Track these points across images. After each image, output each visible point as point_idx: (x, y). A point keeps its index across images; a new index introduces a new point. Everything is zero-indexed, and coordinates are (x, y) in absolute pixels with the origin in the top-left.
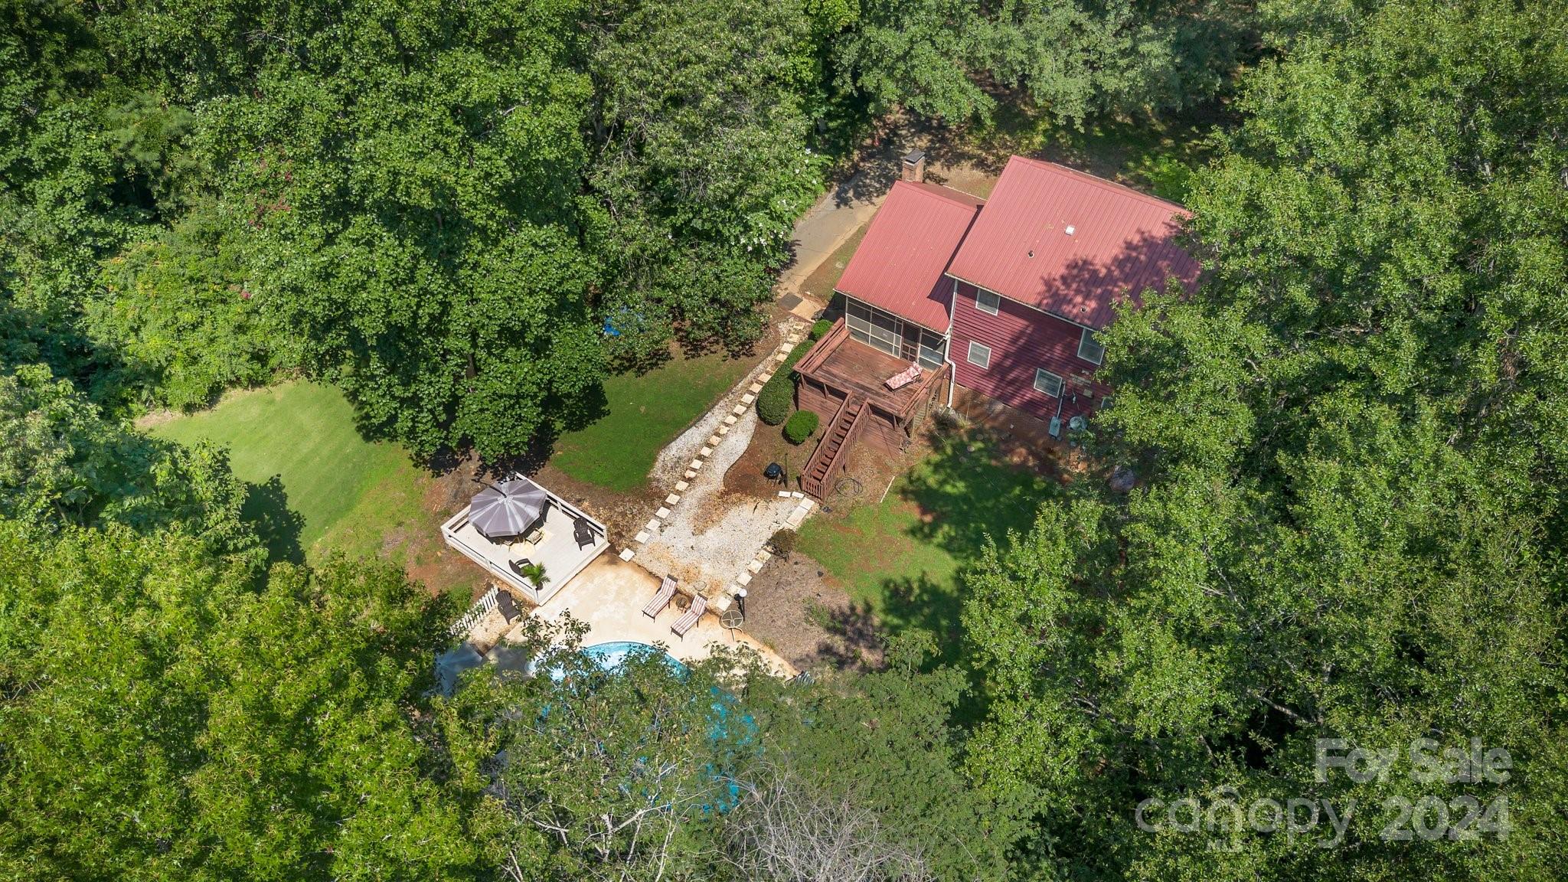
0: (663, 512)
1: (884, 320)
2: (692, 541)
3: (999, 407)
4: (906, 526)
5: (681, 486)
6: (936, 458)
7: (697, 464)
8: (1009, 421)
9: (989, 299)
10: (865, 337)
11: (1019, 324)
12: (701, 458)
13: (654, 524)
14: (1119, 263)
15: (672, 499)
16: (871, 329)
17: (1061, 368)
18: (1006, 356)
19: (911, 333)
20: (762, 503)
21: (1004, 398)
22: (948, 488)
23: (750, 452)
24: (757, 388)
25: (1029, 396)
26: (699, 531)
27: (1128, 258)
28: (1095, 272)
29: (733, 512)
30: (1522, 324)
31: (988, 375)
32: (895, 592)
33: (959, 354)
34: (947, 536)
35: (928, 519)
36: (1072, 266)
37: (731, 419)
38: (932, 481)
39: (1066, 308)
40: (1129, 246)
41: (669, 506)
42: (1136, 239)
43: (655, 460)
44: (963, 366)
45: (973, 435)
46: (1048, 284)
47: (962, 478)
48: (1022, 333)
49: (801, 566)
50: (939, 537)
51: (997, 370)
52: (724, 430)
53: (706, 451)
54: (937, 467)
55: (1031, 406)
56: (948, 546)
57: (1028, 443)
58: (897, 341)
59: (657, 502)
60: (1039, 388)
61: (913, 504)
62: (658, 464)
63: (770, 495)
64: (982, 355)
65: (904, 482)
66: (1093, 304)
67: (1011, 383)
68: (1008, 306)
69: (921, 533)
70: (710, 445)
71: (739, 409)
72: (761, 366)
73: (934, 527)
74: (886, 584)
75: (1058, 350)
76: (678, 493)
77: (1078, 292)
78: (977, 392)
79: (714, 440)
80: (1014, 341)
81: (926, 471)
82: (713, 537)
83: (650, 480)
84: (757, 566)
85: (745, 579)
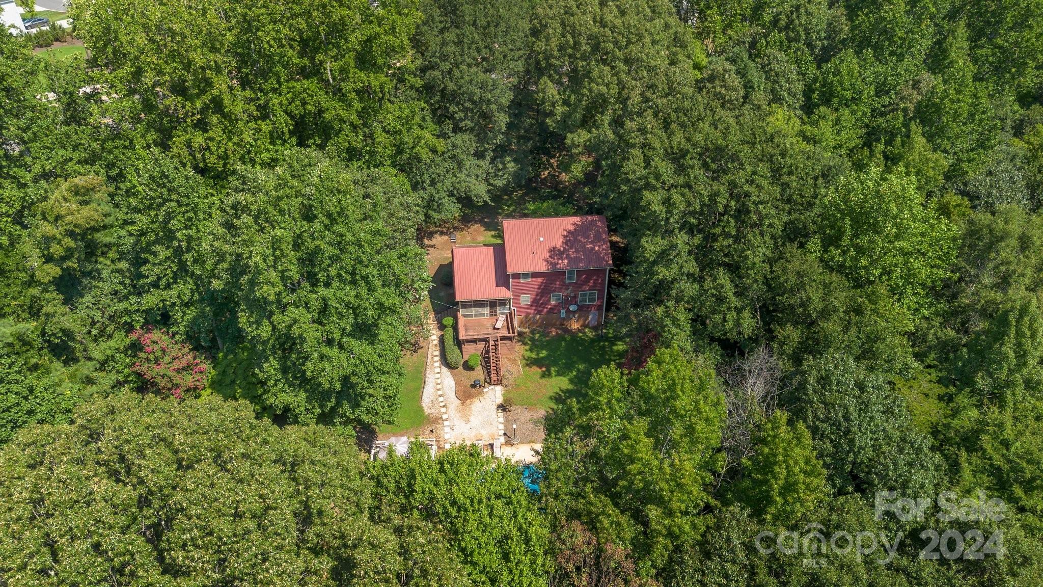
0: (446, 423)
1: (479, 304)
2: (468, 426)
3: (538, 317)
4: (539, 376)
5: (443, 410)
6: (527, 347)
7: (441, 399)
8: (543, 321)
9: (526, 275)
10: (471, 316)
11: (540, 280)
12: (440, 396)
13: (447, 429)
14: (566, 243)
15: (445, 417)
16: (473, 311)
17: (560, 290)
18: (537, 294)
19: (493, 304)
20: (481, 398)
21: (539, 313)
22: (541, 355)
23: (458, 383)
24: (437, 359)
25: (549, 307)
26: (468, 421)
27: (567, 241)
28: (559, 250)
29: (473, 407)
30: (757, 205)
31: (531, 306)
32: (556, 399)
33: (517, 303)
34: (555, 371)
35: (544, 369)
36: (550, 251)
37: (438, 376)
38: (533, 355)
39: (558, 266)
40: (564, 236)
41: (446, 420)
42: (565, 233)
43: (422, 407)
44: (520, 308)
45: (533, 332)
46: (546, 261)
47: (542, 349)
48: (542, 283)
49: (516, 410)
50: (554, 374)
51: (535, 302)
52: (439, 381)
53: (440, 393)
54: (531, 350)
55: (551, 310)
56: (559, 374)
57: (554, 325)
58: (486, 310)
59: (440, 421)
60: (553, 302)
61: (534, 367)
62: (425, 408)
63: (481, 393)
64: (526, 299)
65: (524, 362)
66: (566, 261)
67: (541, 304)
68: (534, 275)
69: (546, 375)
70: (439, 390)
71: (438, 370)
72: (430, 350)
73: (549, 370)
74: (551, 398)
75: (558, 283)
76: (445, 413)
77: (558, 259)
78: (527, 315)
79: (439, 387)
80: (539, 288)
81: (528, 354)
82: (475, 421)
83: (428, 416)
84: (501, 420)
85: (502, 427)
